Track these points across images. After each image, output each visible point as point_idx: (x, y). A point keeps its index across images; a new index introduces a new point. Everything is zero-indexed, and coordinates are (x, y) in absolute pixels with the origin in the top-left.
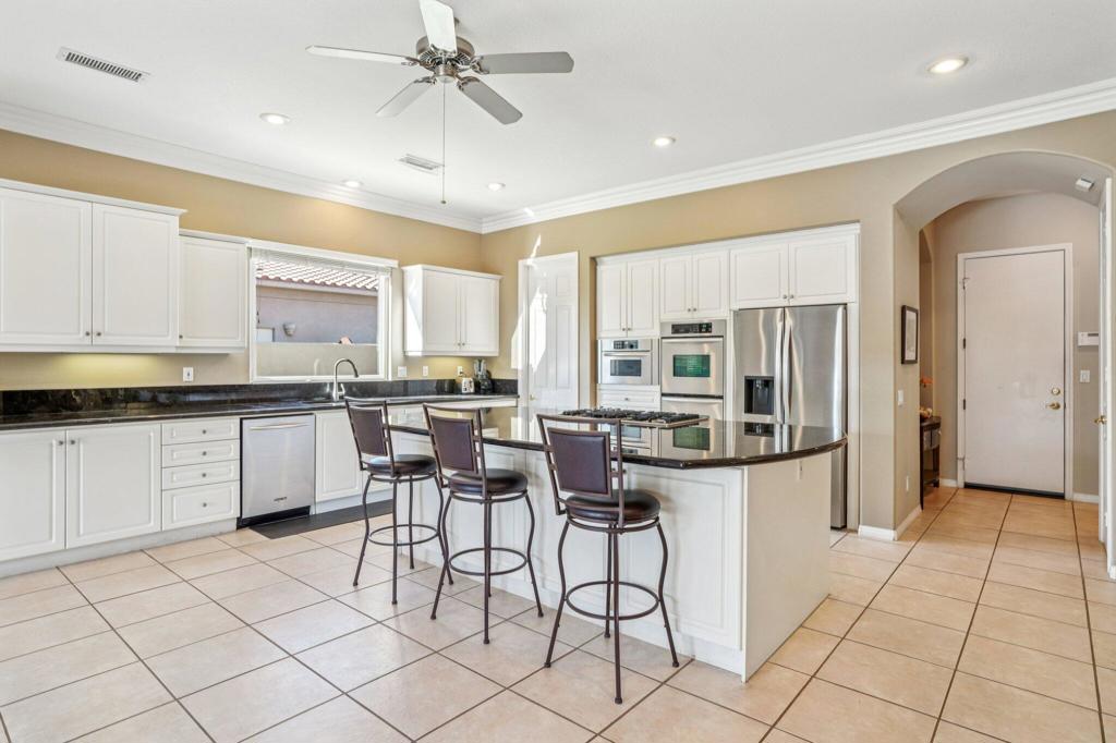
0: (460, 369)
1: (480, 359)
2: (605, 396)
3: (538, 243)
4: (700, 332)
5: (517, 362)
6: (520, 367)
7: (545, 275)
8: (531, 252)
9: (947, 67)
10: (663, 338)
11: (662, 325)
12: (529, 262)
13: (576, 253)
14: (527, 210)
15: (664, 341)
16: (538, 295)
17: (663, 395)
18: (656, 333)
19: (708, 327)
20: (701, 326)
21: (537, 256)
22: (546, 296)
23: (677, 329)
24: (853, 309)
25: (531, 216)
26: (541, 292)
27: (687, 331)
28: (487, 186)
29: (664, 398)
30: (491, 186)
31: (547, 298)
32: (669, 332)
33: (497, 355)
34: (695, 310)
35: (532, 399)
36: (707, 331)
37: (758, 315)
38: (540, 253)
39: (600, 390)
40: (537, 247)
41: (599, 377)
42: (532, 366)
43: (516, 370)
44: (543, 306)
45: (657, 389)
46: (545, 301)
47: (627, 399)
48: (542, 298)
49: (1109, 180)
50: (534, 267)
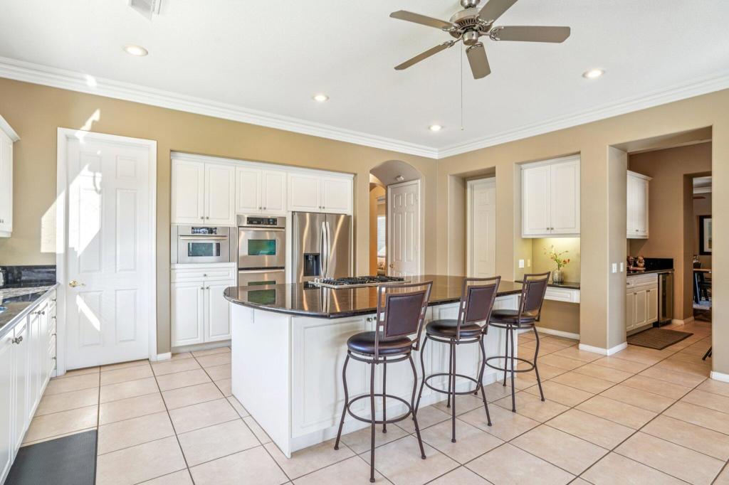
2: (178, 275)
3: (96, 116)
4: (269, 224)
5: (55, 246)
6: (60, 250)
7: (99, 153)
8: (84, 124)
10: (239, 227)
11: (239, 217)
12: (81, 134)
13: (156, 142)
14: (87, 77)
15: (240, 229)
16: (85, 171)
17: (240, 269)
18: (232, 223)
19: (274, 221)
20: (270, 220)
21: (93, 129)
22: (99, 175)
23: (251, 221)
25: (91, 85)
26: (90, 169)
27: (259, 223)
29: (240, 272)
30: (130, 50)
31: (102, 178)
32: (244, 223)
33: (9, 235)
34: (265, 208)
36: (274, 224)
37: (305, 216)
38: (96, 128)
39: (174, 269)
40: (94, 122)
41: (174, 258)
42: (73, 248)
43: (54, 255)
44: (95, 185)
45: (234, 265)
46: (98, 180)
47: (205, 275)
48: (94, 177)
49: (419, 181)
50: (82, 141)
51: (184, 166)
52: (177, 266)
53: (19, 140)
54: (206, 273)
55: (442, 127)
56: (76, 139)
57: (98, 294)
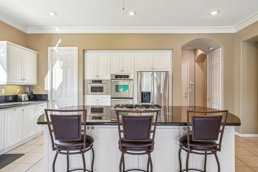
0: (18, 90)
1: (29, 86)
2: (88, 100)
3: (60, 41)
4: (125, 78)
5: (47, 88)
6: (49, 89)
7: (62, 54)
8: (56, 45)
9: (214, 13)
10: (111, 79)
11: (112, 75)
12: (55, 48)
13: (77, 47)
14: (56, 28)
15: (112, 80)
16: (58, 61)
17: (112, 98)
18: (109, 78)
19: (128, 76)
20: (125, 76)
21: (59, 46)
22: (62, 62)
23: (117, 77)
24: (170, 73)
25: (57, 30)
27: (120, 77)
28: (48, 13)
29: (112, 99)
30: (50, 13)
32: (114, 77)
33: (36, 84)
34: (123, 71)
35: (54, 101)
36: (127, 78)
38: (60, 45)
39: (86, 97)
40: (59, 43)
41: (86, 93)
42: (54, 89)
43: (47, 91)
44: (60, 66)
45: (109, 96)
46: (62, 64)
47: (97, 100)
48: (60, 63)
49: (221, 48)
50: (57, 51)
51: (89, 55)
52: (87, 96)
53: (38, 53)
54: (98, 99)
55: (219, 12)
56: (54, 50)
57: (61, 105)
